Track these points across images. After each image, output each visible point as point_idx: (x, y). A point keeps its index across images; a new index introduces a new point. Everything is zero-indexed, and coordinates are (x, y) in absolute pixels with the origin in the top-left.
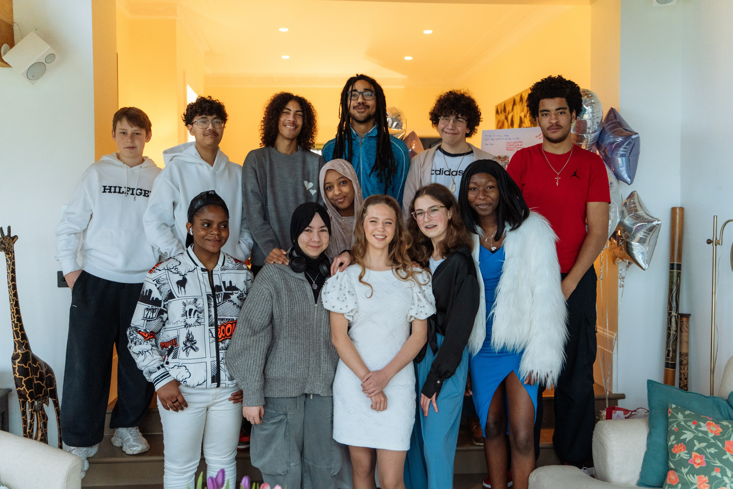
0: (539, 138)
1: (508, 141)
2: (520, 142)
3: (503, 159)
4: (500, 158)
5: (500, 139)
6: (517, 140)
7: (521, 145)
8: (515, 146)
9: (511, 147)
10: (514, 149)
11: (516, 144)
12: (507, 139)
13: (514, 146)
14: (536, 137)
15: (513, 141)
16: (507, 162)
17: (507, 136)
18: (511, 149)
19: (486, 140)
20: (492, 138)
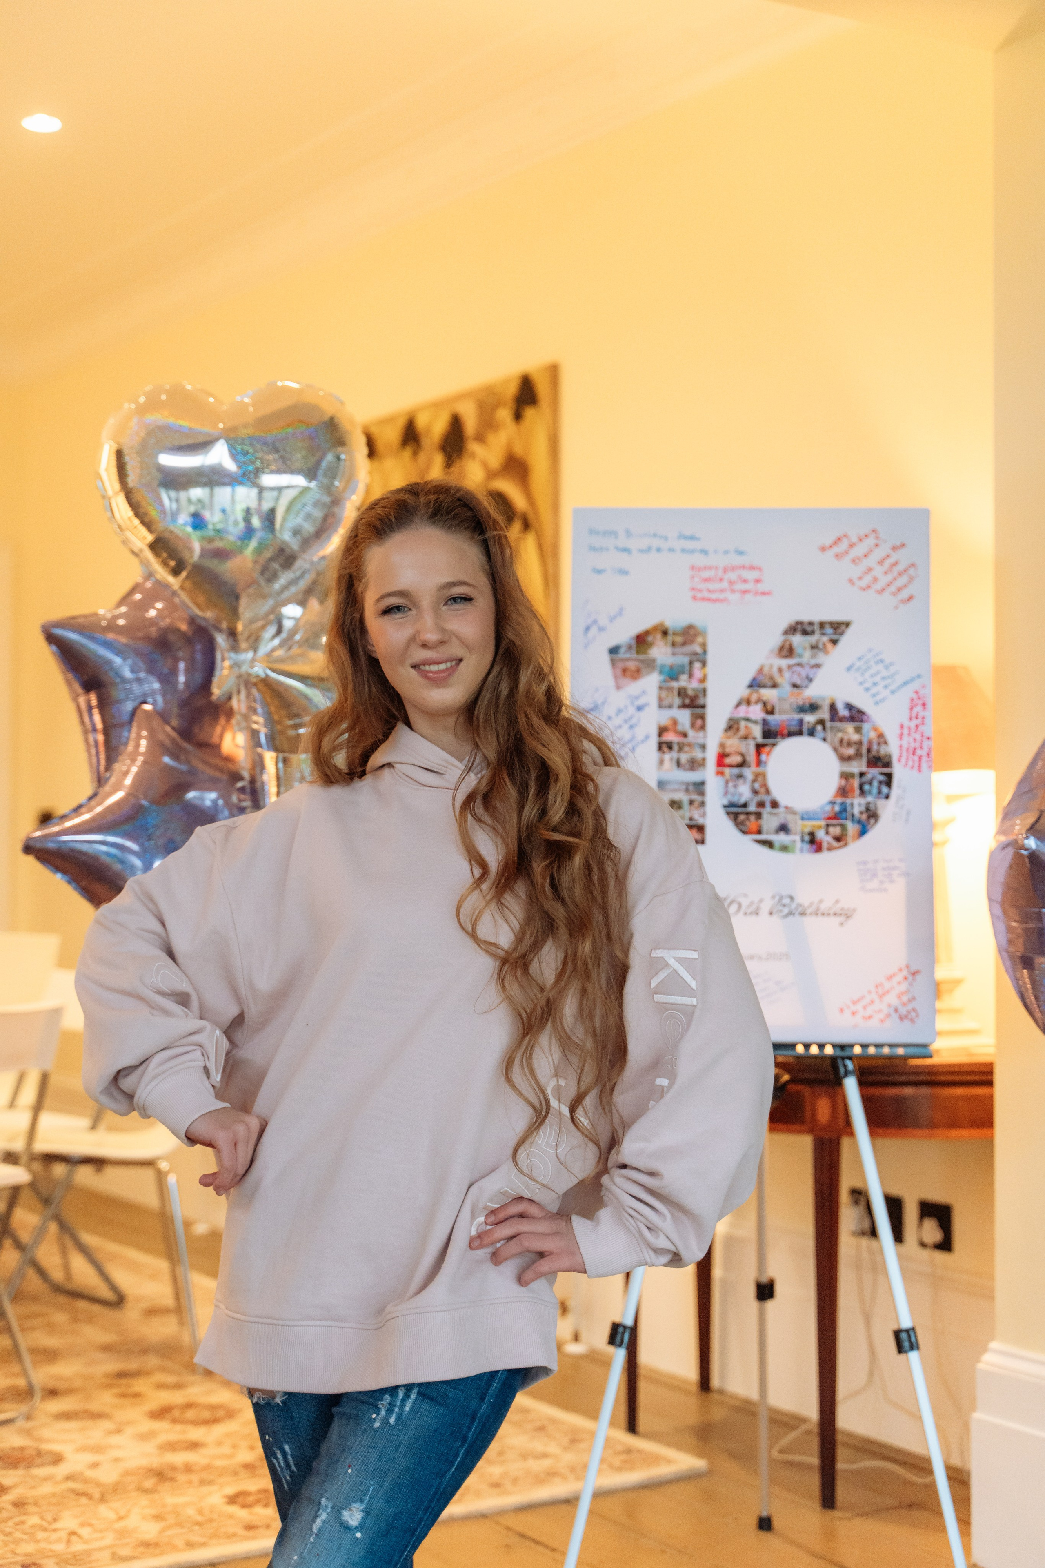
0: (837, 556)
1: (699, 560)
2: (752, 568)
3: (679, 639)
4: (665, 633)
5: (659, 550)
6: (738, 560)
7: (758, 581)
8: (731, 583)
9: (711, 586)
10: (728, 595)
11: (733, 576)
12: (692, 552)
13: (725, 585)
14: (823, 549)
15: (722, 561)
16: (699, 650)
17: (692, 538)
18: (714, 596)
19: (593, 549)
20: (622, 542)
